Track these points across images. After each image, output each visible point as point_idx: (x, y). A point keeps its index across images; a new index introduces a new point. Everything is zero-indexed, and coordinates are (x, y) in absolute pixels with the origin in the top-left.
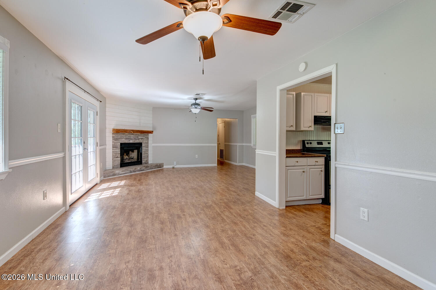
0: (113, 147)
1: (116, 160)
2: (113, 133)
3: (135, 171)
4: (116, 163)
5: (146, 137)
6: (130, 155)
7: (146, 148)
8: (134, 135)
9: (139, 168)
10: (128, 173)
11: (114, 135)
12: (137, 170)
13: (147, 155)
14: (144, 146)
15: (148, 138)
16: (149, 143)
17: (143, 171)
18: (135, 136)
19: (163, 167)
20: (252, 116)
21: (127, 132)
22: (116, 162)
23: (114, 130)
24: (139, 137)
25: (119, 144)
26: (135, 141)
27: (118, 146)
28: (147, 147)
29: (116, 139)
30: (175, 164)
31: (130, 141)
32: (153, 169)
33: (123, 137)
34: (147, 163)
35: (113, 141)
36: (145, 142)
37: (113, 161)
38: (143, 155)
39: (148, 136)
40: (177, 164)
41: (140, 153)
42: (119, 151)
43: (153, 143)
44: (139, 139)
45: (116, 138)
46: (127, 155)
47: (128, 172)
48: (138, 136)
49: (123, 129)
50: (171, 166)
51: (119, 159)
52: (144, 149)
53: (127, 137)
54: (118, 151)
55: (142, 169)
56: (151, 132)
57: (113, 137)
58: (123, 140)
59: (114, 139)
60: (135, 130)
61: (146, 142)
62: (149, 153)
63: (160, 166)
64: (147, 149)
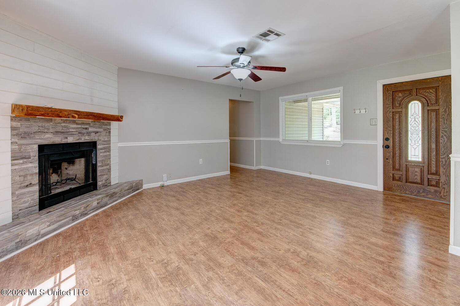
0: (14, 158)
1: (23, 194)
2: (15, 117)
3: (86, 212)
4: (24, 202)
5: (105, 130)
6: (65, 172)
7: (105, 152)
8: (77, 124)
9: (95, 204)
10: (69, 224)
11: (17, 124)
12: (91, 208)
13: (108, 167)
14: (101, 149)
15: (110, 132)
16: (112, 142)
17: (105, 206)
18: (80, 126)
19: (142, 188)
20: (280, 98)
21: (61, 115)
22: (26, 199)
23: (16, 108)
24: (91, 129)
25: (36, 147)
26: (81, 139)
27: (32, 154)
28: (108, 149)
29: (25, 133)
30: (165, 178)
31: (67, 138)
32: (124, 196)
33: (48, 129)
34: (107, 185)
35: (13, 140)
36: (102, 139)
37: (15, 198)
38: (99, 169)
39: (109, 127)
40: (169, 178)
41: (91, 165)
42: (35, 167)
43: (120, 141)
44: (89, 134)
45: (26, 130)
46: (55, 171)
47: (66, 222)
48: (87, 126)
49: (49, 106)
50: (158, 184)
51: (37, 188)
52: (101, 154)
53: (59, 129)
54: (33, 166)
55: (102, 203)
56: (119, 119)
57: (13, 129)
58: (47, 136)
59: (17, 135)
60: (83, 112)
61: (106, 139)
62: (112, 163)
63: (136, 186)
64: (108, 153)
